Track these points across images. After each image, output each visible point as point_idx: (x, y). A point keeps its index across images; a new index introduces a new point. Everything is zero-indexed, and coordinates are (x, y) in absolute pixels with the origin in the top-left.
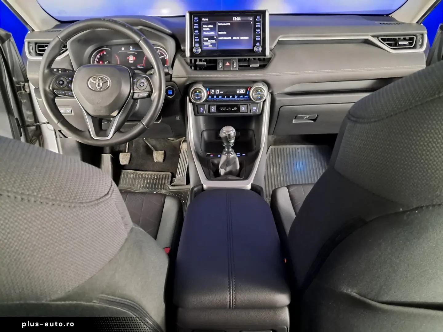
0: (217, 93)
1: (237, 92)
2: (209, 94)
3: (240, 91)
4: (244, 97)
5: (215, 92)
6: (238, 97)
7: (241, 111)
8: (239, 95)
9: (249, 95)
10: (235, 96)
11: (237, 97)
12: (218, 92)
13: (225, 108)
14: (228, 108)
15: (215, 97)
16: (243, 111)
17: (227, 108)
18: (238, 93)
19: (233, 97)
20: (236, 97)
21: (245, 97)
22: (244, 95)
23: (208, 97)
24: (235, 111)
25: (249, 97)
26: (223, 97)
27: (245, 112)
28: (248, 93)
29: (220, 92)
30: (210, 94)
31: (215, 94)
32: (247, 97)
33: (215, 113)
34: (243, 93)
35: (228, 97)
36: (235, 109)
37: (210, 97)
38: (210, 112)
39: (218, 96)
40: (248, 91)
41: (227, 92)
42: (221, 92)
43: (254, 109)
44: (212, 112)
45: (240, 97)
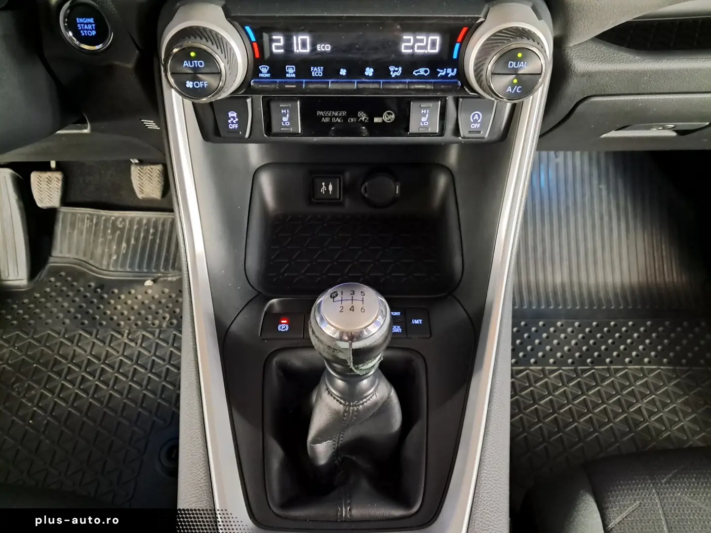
0: (298, 49)
1: (403, 45)
2: (257, 55)
3: (412, 47)
4: (434, 74)
5: (288, 46)
6: (407, 73)
7: (413, 128)
8: (411, 63)
9: (458, 64)
10: (392, 68)
11: (398, 74)
12: (304, 45)
13: (344, 113)
14: (356, 116)
15: (291, 71)
16: (422, 130)
17: (349, 115)
18: (403, 51)
19: (382, 72)
20: (395, 71)
21: (442, 73)
22: (433, 63)
23: (253, 71)
24: (384, 130)
25: (461, 75)
26: (331, 72)
27: (434, 135)
28: (455, 56)
29: (314, 46)
30: (267, 55)
31: (289, 57)
32: (451, 72)
33: (295, 134)
34: (430, 51)
35: (356, 71)
36: (388, 117)
37: (264, 70)
38: (275, 129)
39: (304, 65)
40: (457, 45)
41: (350, 48)
42: (320, 48)
43: (476, 121)
44: (282, 129)
45: (416, 73)
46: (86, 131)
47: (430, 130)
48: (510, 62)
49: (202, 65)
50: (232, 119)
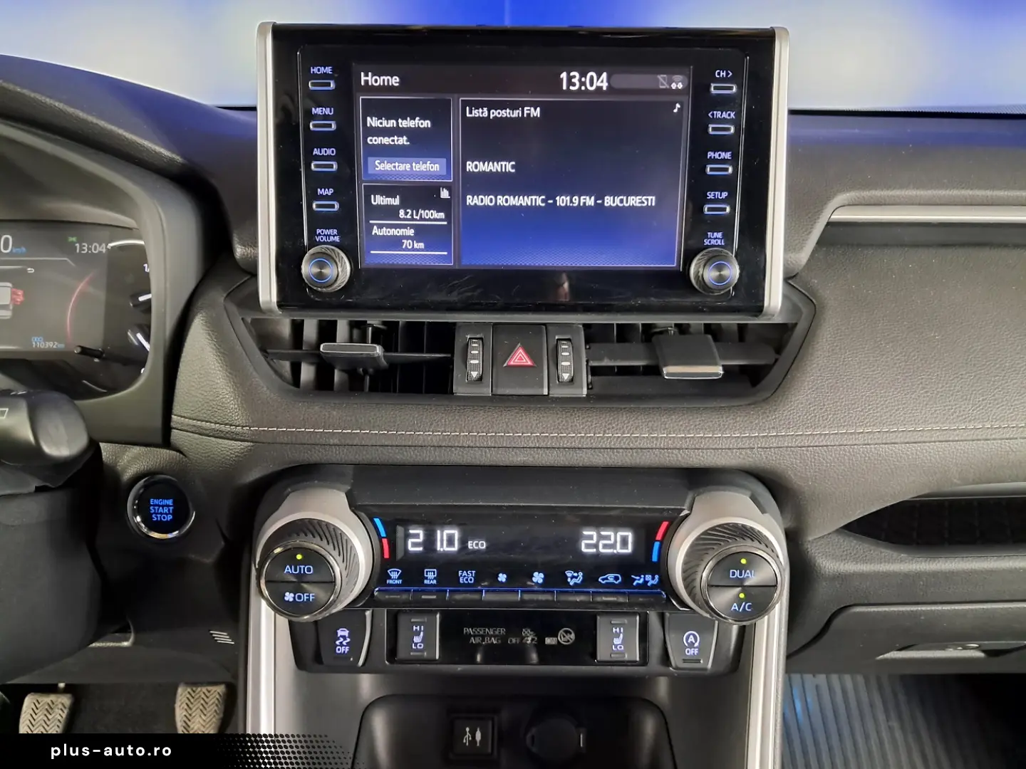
0: (442, 547)
1: (584, 543)
2: (387, 556)
3: (596, 546)
4: (628, 582)
5: (430, 542)
6: (590, 579)
7: (602, 654)
8: (596, 566)
9: (661, 569)
10: (569, 574)
11: (579, 581)
12: (450, 541)
13: (502, 631)
15: (431, 576)
16: (615, 657)
17: (509, 634)
18: (584, 549)
19: (555, 579)
20: (573, 578)
21: (639, 580)
22: (624, 566)
23: (379, 575)
24: (560, 655)
25: (666, 582)
26: (486, 577)
27: (633, 663)
28: (655, 558)
29: (463, 542)
30: (400, 554)
31: (429, 555)
32: (652, 580)
33: (432, 661)
34: (619, 550)
35: (520, 574)
36: (566, 637)
37: (394, 574)
38: (401, 654)
39: (449, 567)
40: (657, 545)
41: (511, 546)
42: (471, 545)
43: (691, 645)
44: (412, 654)
45: (603, 580)
46: (125, 644)
47: (627, 657)
48: (731, 571)
49: (310, 571)
50: (342, 640)
